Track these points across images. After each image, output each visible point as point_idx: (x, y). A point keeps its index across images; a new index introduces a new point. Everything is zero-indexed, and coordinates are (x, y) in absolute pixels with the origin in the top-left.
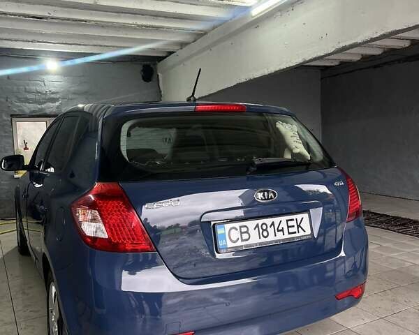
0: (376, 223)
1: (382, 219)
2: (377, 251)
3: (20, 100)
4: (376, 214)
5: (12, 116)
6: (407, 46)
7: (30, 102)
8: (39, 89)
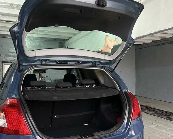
0: (157, 114)
1: (160, 112)
3: (6, 55)
4: (157, 110)
5: (3, 62)
6: (171, 37)
7: (10, 57)
8: (15, 51)
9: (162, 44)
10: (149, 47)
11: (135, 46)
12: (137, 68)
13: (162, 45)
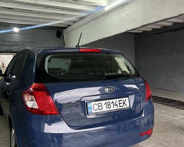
0: (158, 101)
1: (161, 100)
2: (158, 114)
4: (158, 97)
6: (171, 25)
7: (5, 46)
8: (10, 40)
9: (162, 32)
10: (148, 35)
11: (135, 34)
12: (136, 57)
13: (162, 34)
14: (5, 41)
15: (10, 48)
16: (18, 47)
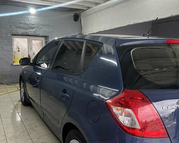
3: (17, 27)
5: (12, 35)
7: (21, 29)
8: (26, 22)
14: (21, 24)
15: (26, 31)
16: (34, 30)
